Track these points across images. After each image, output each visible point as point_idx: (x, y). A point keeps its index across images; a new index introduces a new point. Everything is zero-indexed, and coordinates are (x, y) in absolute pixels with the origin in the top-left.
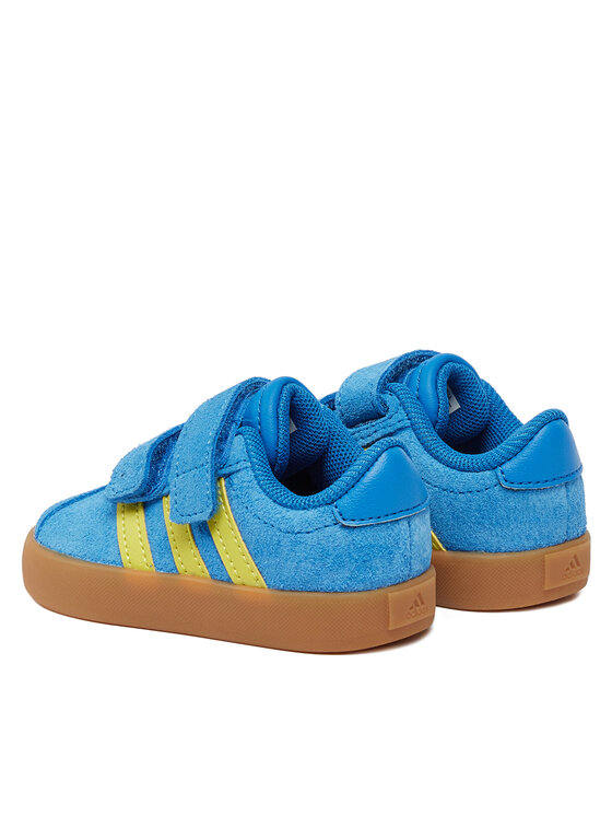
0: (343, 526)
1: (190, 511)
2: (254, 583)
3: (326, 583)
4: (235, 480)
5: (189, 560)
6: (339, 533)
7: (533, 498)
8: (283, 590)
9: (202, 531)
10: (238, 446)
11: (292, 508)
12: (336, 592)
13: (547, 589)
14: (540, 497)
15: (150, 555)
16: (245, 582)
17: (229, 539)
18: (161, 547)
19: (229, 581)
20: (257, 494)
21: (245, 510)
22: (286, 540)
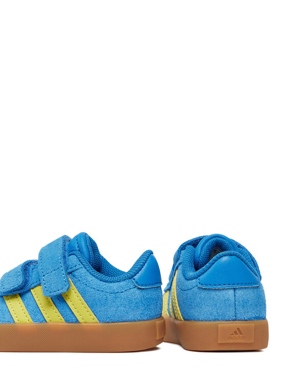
0: (139, 288)
1: (55, 289)
2: (92, 321)
3: (131, 317)
4: (76, 273)
5: (53, 316)
6: (138, 292)
7: (213, 293)
8: (108, 322)
9: (59, 300)
10: (73, 260)
11: (111, 282)
12: (135, 321)
13: (219, 342)
14: (217, 293)
15: (29, 316)
16: (87, 321)
17: (76, 302)
18: (35, 311)
19: (77, 321)
20: (90, 278)
21: (85, 286)
22: (110, 297)
